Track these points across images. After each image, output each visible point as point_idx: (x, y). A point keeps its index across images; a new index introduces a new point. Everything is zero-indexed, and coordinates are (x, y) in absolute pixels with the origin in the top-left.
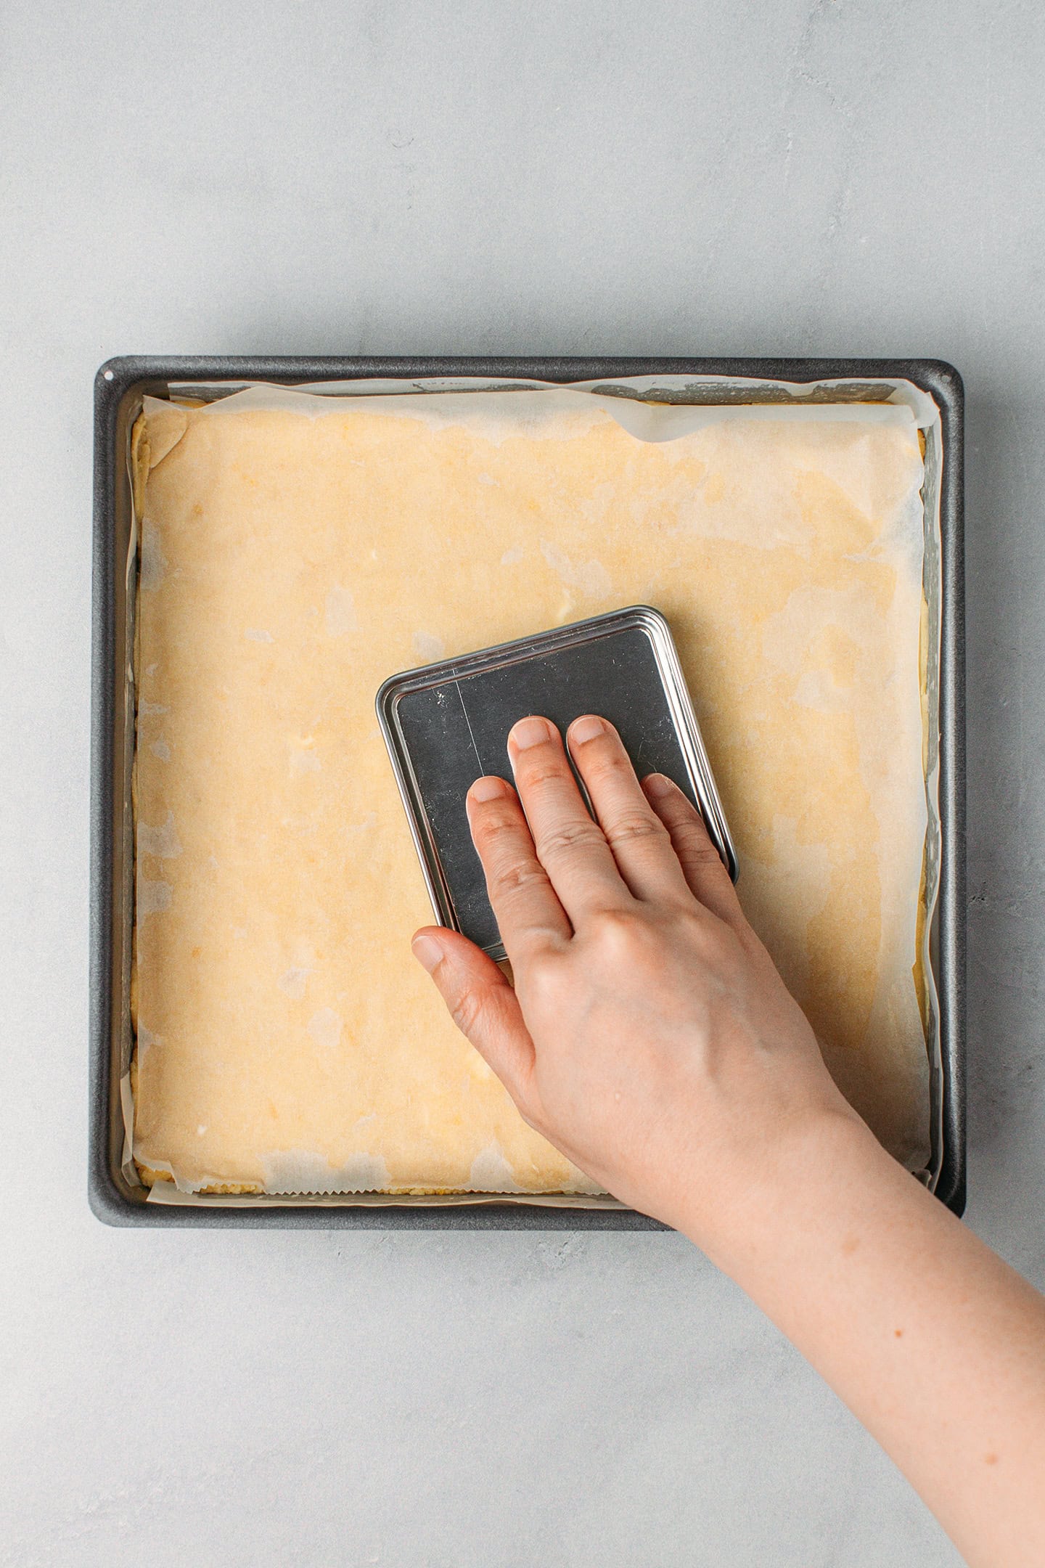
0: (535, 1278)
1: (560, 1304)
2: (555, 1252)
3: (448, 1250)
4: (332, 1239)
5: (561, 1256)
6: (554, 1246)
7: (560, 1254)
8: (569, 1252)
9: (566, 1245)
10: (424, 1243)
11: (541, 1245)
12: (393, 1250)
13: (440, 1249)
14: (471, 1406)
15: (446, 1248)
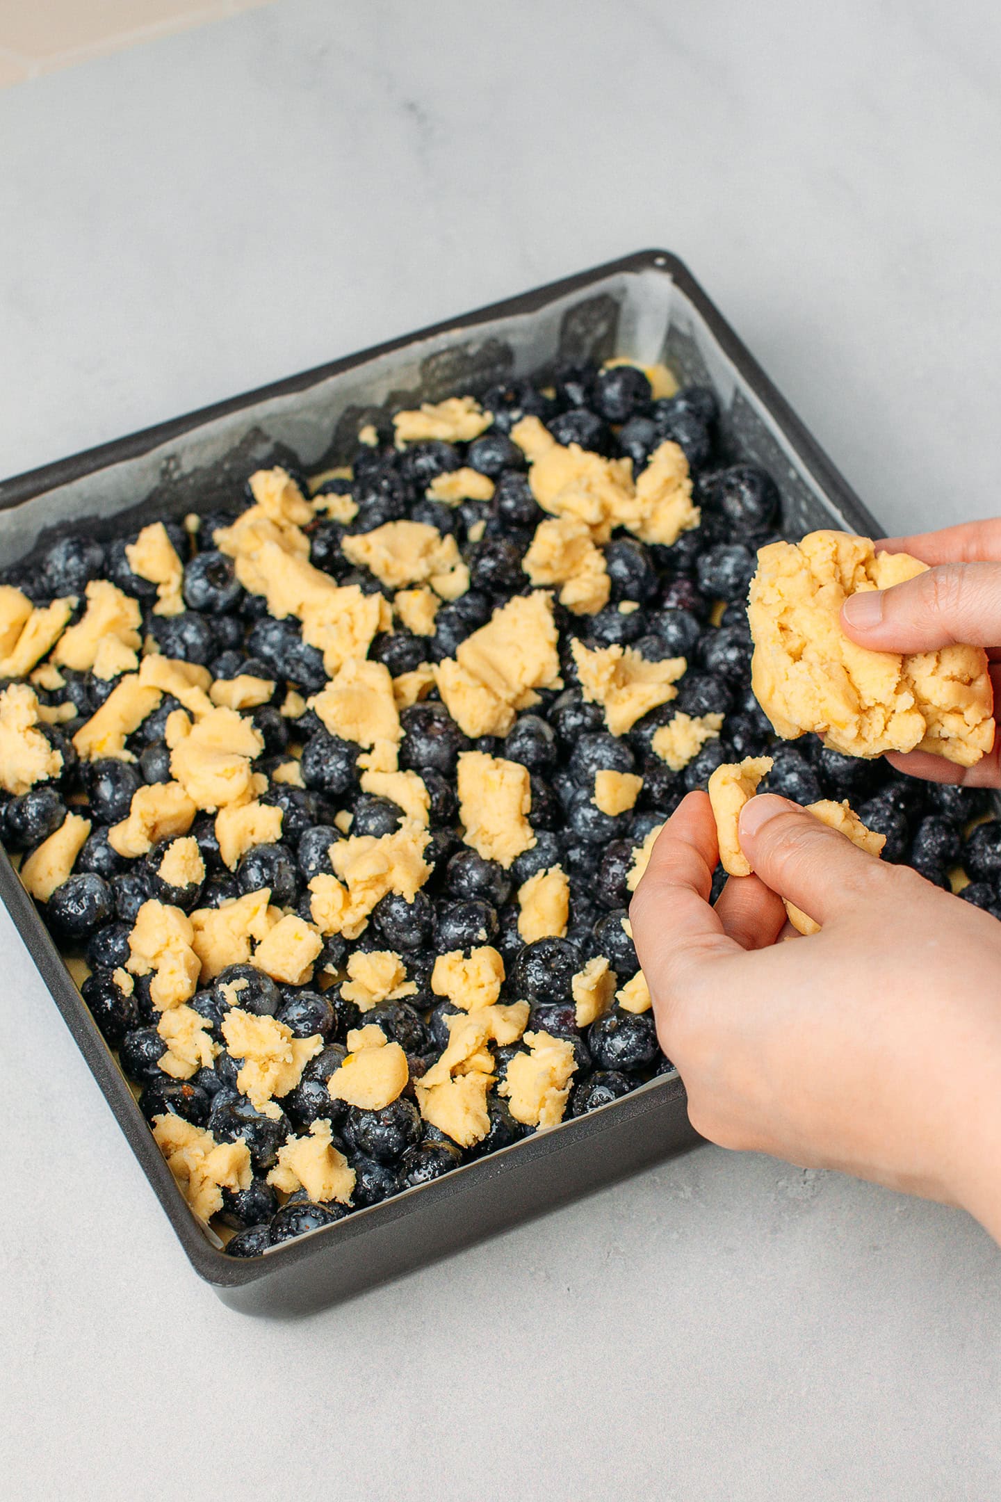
0: (793, 1216)
1: (835, 1229)
2: (799, 1183)
3: (683, 1233)
4: (552, 1278)
5: (807, 1183)
6: (794, 1178)
7: (805, 1183)
8: (813, 1176)
9: (807, 1172)
10: (655, 1237)
11: (780, 1183)
12: (625, 1260)
13: (675, 1236)
14: (801, 1370)
15: (681, 1231)
